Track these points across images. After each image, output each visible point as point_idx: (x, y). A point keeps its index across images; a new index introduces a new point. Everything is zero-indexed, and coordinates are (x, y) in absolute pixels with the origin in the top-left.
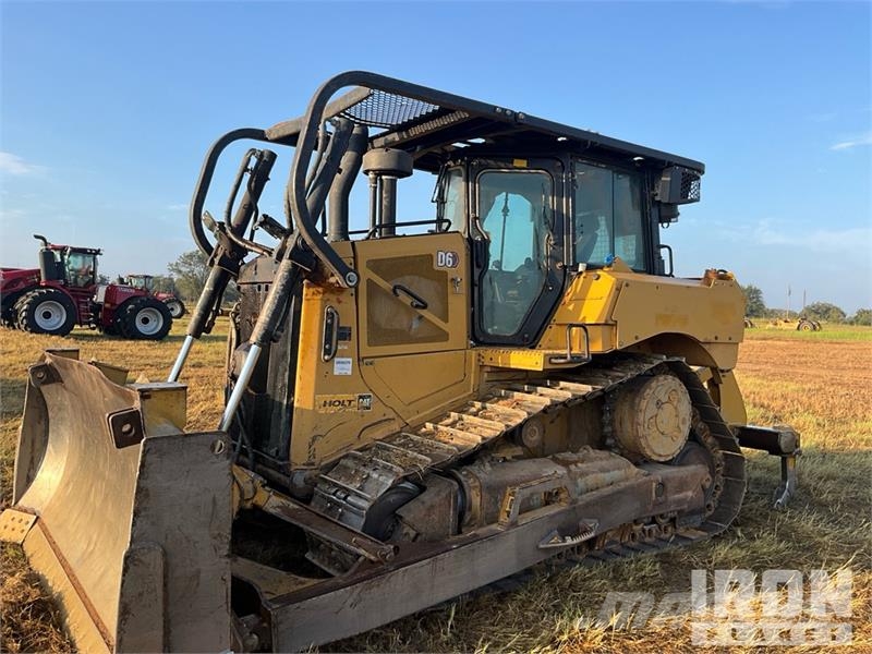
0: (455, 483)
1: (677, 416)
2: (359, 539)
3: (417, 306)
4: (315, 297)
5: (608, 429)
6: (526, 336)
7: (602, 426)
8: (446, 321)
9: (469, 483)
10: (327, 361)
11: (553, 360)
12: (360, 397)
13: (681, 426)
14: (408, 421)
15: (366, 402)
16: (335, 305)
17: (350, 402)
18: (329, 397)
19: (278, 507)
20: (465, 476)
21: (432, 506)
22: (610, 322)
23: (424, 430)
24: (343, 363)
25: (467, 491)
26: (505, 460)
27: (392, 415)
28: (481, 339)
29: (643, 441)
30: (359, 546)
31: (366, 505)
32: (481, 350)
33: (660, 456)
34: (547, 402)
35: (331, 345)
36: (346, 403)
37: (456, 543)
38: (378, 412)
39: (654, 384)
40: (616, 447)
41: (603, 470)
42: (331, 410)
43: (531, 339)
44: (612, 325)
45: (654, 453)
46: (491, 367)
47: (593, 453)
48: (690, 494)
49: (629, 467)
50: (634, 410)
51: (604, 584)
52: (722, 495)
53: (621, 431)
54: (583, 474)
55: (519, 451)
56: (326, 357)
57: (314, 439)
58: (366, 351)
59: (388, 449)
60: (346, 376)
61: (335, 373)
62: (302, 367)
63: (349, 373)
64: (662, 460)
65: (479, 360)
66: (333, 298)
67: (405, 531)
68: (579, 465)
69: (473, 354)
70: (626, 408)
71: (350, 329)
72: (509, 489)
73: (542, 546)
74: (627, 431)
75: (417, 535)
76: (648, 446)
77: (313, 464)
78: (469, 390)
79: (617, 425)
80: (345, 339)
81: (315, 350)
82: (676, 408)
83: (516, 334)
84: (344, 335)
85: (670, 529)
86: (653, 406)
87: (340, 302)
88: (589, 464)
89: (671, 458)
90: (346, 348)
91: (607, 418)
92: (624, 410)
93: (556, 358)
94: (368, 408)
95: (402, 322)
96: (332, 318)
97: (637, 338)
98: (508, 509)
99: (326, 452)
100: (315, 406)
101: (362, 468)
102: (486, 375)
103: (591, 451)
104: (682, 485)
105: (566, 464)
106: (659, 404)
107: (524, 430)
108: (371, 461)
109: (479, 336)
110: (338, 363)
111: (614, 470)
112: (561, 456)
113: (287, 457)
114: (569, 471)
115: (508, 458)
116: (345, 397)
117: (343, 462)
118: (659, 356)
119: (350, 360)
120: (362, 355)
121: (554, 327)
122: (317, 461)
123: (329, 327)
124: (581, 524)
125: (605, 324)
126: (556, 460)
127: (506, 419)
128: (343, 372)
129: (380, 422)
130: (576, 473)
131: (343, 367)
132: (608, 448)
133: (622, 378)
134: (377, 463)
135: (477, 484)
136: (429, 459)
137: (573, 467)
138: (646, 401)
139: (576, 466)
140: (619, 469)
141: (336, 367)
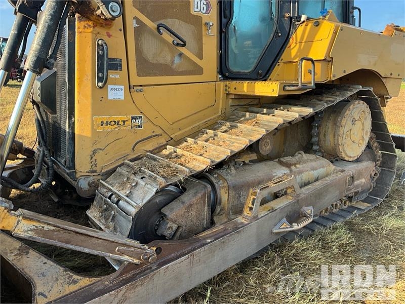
0: (209, 186)
1: (363, 130)
2: (122, 248)
3: (178, 44)
4: (86, 30)
5: (315, 139)
6: (260, 72)
7: (311, 137)
8: (201, 58)
9: (219, 184)
10: (101, 87)
11: (287, 88)
13: (365, 136)
14: (172, 136)
15: (138, 122)
16: (106, 38)
17: (124, 122)
18: (105, 118)
19: (31, 230)
20: (216, 178)
21: (191, 205)
22: (328, 59)
23: (185, 143)
24: (116, 89)
25: (218, 190)
26: (244, 164)
27: (159, 132)
28: (227, 74)
29: (341, 147)
30: (122, 254)
31: (133, 211)
32: (227, 83)
33: (351, 157)
34: (281, 121)
35: (103, 73)
36: (121, 123)
37: (210, 237)
38: (147, 130)
39: (351, 107)
40: (320, 151)
41: (313, 169)
42: (109, 128)
43: (264, 74)
44: (329, 61)
45: (347, 156)
46: (235, 95)
47: (305, 156)
48: (363, 180)
49: (329, 166)
50: (336, 125)
51: (318, 254)
52: (377, 179)
53: (325, 141)
54: (300, 172)
55: (254, 156)
56: (100, 84)
57: (94, 152)
58: (136, 80)
59: (155, 160)
60: (119, 101)
61: (110, 97)
62: (79, 93)
63: (122, 98)
64: (351, 160)
65: (226, 90)
66: (103, 32)
67: (168, 226)
68: (298, 166)
69: (222, 85)
70: (330, 124)
71: (120, 61)
72: (251, 190)
73: (275, 231)
74: (328, 141)
75: (179, 227)
76: (344, 151)
77: (95, 171)
78: (218, 112)
79: (322, 136)
80: (117, 69)
81: (90, 78)
82: (363, 124)
83: (253, 71)
84: (115, 65)
85: (348, 203)
86: (350, 123)
87: (109, 36)
88: (304, 165)
89: (356, 158)
90: (118, 77)
91: (315, 131)
92: (328, 126)
93: (289, 86)
94: (140, 127)
95: (166, 57)
96: (103, 50)
97: (345, 72)
98: (250, 205)
99: (104, 162)
100: (93, 125)
101: (132, 177)
102: (231, 101)
103: (304, 155)
105: (288, 165)
106: (354, 121)
107: (260, 142)
108: (140, 170)
109: (225, 72)
110: (112, 89)
111: (320, 168)
112: (285, 159)
113: (73, 167)
114: (291, 171)
115: (247, 162)
116: (119, 118)
117: (119, 169)
118: (357, 86)
119: (123, 87)
120: (132, 84)
121: (281, 64)
122: (98, 169)
123: (101, 58)
124: (301, 211)
125: (325, 60)
126: (281, 163)
127: (247, 135)
128: (117, 97)
129: (151, 137)
130: (295, 172)
131: (116, 93)
132: (315, 152)
133: (333, 102)
134: (144, 173)
135: (225, 184)
136: (187, 170)
137: (293, 168)
138: (346, 119)
139: (296, 167)
140: (323, 167)
141: (110, 92)
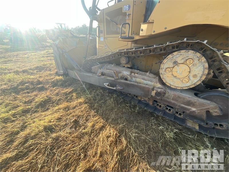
12: (105, 46)
15: (106, 47)
16: (100, 25)
18: (100, 45)
22: (151, 21)
27: (110, 51)
36: (103, 47)
38: (108, 50)
39: (175, 53)
54: (135, 77)
60: (102, 41)
61: (101, 40)
68: (136, 74)
71: (103, 31)
80: (102, 33)
82: (190, 68)
89: (180, 88)
90: (102, 35)
100: (98, 46)
104: (189, 103)
111: (148, 81)
114: (131, 74)
116: (102, 45)
119: (103, 38)
120: (105, 37)
125: (149, 23)
130: (132, 76)
137: (133, 74)
138: (167, 60)
139: (135, 74)
140: (151, 81)
141: (101, 39)
